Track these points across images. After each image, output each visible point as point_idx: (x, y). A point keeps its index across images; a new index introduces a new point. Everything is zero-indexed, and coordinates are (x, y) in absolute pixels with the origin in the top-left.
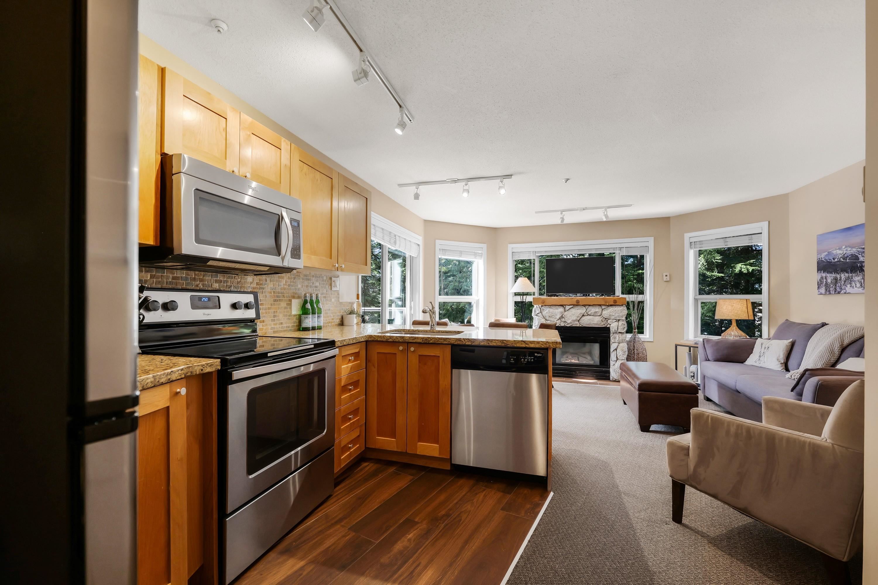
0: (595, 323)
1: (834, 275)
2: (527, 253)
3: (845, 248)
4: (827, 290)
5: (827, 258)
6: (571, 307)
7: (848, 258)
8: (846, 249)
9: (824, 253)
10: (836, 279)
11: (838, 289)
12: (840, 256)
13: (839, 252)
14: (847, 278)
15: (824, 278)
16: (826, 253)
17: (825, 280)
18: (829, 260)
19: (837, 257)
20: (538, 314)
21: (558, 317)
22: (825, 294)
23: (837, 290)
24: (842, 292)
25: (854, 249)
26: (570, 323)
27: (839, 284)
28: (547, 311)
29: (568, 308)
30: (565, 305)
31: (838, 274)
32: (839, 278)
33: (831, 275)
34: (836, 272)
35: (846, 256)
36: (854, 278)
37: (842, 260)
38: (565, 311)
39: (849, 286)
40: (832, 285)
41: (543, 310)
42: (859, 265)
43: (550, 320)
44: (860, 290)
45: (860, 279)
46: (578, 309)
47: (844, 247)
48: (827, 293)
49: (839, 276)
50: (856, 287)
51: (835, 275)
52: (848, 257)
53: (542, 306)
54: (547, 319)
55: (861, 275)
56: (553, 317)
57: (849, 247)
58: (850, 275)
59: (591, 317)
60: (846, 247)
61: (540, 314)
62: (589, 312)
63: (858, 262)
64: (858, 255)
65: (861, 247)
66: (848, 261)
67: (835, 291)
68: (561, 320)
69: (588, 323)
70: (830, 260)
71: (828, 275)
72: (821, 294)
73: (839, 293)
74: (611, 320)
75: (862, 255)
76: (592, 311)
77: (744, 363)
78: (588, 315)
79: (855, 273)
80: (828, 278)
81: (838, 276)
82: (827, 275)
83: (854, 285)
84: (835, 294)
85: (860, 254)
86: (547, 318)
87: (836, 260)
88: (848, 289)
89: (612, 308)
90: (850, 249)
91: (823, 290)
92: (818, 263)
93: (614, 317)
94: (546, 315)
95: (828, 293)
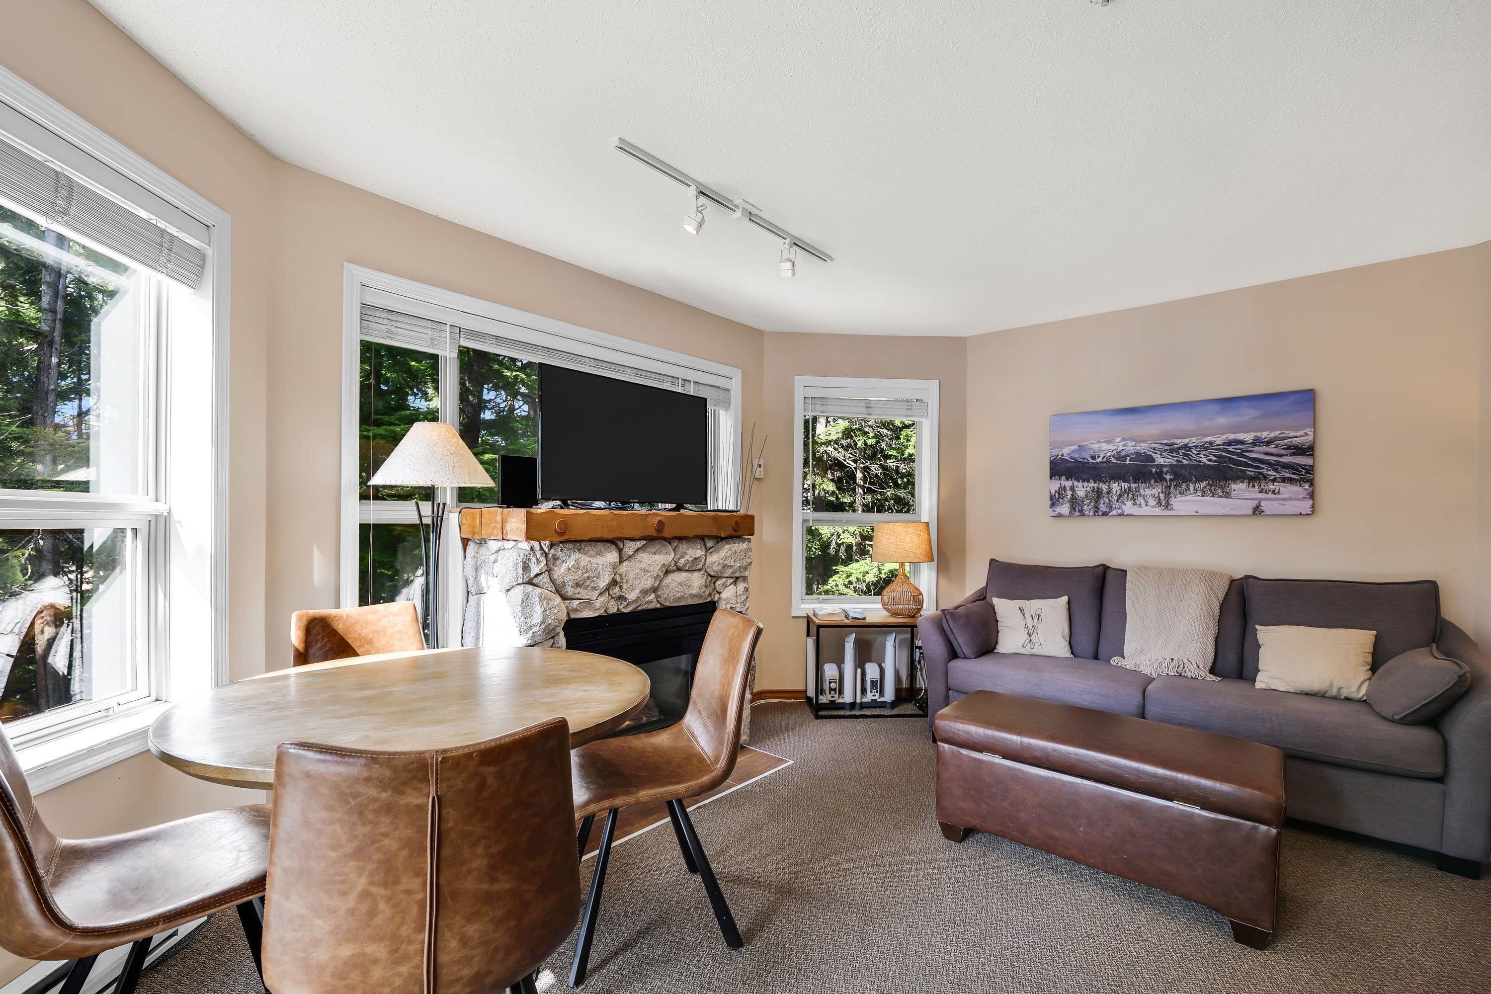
0: (694, 592)
1: (1092, 484)
2: (429, 324)
3: (1122, 441)
4: (1074, 509)
5: (1076, 456)
6: (639, 544)
7: (1129, 458)
8: (1123, 443)
9: (1069, 448)
10: (1099, 493)
11: (1103, 508)
12: (1110, 454)
13: (1105, 446)
14: (1125, 490)
15: (1068, 488)
16: (1076, 447)
17: (1069, 493)
18: (1081, 460)
19: (1102, 456)
20: (537, 575)
21: (603, 583)
22: (1071, 515)
23: (1101, 509)
24: (1114, 512)
25: (1143, 445)
26: (634, 602)
27: (1107, 500)
28: (571, 563)
29: (630, 547)
30: (622, 539)
31: (1104, 483)
32: (1105, 491)
33: (1085, 484)
34: (1098, 478)
35: (1123, 454)
36: (1142, 491)
37: (1115, 461)
38: (621, 561)
39: (1129, 503)
40: (1088, 501)
41: (555, 558)
42: (1154, 470)
43: (577, 596)
44: (1158, 511)
45: (1157, 493)
46: (655, 553)
47: (1118, 440)
48: (1073, 514)
49: (1107, 487)
50: (1146, 505)
51: (1096, 485)
52: (1129, 456)
53: (551, 546)
54: (570, 594)
55: (1160, 486)
56: (588, 586)
57: (1132, 440)
58: (1133, 485)
59: (684, 575)
60: (1124, 439)
61: (544, 579)
62: (679, 559)
63: (1151, 466)
64: (1152, 454)
65: (1160, 441)
66: (1128, 462)
67: (1096, 512)
68: (609, 594)
69: (679, 595)
70: (1084, 459)
71: (1080, 484)
72: (1060, 516)
73: (1105, 514)
74: (724, 580)
75: (1161, 454)
76: (687, 557)
77: (995, 651)
78: (679, 569)
79: (1145, 483)
80: (1078, 489)
81: (1104, 487)
82: (1076, 483)
83: (1143, 502)
84: (1095, 515)
85: (1157, 454)
86: (569, 590)
87: (1099, 460)
88: (1128, 507)
89: (728, 546)
90: (1133, 443)
91: (1065, 509)
92: (1052, 463)
93: (731, 571)
94: (566, 579)
95: (1077, 514)
